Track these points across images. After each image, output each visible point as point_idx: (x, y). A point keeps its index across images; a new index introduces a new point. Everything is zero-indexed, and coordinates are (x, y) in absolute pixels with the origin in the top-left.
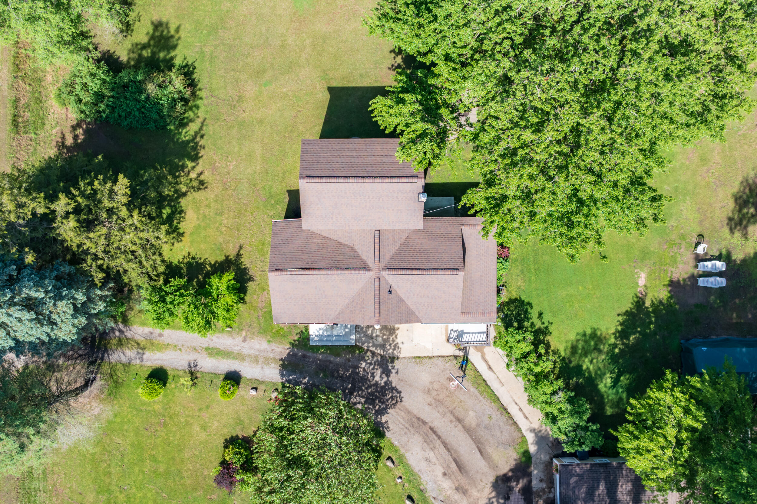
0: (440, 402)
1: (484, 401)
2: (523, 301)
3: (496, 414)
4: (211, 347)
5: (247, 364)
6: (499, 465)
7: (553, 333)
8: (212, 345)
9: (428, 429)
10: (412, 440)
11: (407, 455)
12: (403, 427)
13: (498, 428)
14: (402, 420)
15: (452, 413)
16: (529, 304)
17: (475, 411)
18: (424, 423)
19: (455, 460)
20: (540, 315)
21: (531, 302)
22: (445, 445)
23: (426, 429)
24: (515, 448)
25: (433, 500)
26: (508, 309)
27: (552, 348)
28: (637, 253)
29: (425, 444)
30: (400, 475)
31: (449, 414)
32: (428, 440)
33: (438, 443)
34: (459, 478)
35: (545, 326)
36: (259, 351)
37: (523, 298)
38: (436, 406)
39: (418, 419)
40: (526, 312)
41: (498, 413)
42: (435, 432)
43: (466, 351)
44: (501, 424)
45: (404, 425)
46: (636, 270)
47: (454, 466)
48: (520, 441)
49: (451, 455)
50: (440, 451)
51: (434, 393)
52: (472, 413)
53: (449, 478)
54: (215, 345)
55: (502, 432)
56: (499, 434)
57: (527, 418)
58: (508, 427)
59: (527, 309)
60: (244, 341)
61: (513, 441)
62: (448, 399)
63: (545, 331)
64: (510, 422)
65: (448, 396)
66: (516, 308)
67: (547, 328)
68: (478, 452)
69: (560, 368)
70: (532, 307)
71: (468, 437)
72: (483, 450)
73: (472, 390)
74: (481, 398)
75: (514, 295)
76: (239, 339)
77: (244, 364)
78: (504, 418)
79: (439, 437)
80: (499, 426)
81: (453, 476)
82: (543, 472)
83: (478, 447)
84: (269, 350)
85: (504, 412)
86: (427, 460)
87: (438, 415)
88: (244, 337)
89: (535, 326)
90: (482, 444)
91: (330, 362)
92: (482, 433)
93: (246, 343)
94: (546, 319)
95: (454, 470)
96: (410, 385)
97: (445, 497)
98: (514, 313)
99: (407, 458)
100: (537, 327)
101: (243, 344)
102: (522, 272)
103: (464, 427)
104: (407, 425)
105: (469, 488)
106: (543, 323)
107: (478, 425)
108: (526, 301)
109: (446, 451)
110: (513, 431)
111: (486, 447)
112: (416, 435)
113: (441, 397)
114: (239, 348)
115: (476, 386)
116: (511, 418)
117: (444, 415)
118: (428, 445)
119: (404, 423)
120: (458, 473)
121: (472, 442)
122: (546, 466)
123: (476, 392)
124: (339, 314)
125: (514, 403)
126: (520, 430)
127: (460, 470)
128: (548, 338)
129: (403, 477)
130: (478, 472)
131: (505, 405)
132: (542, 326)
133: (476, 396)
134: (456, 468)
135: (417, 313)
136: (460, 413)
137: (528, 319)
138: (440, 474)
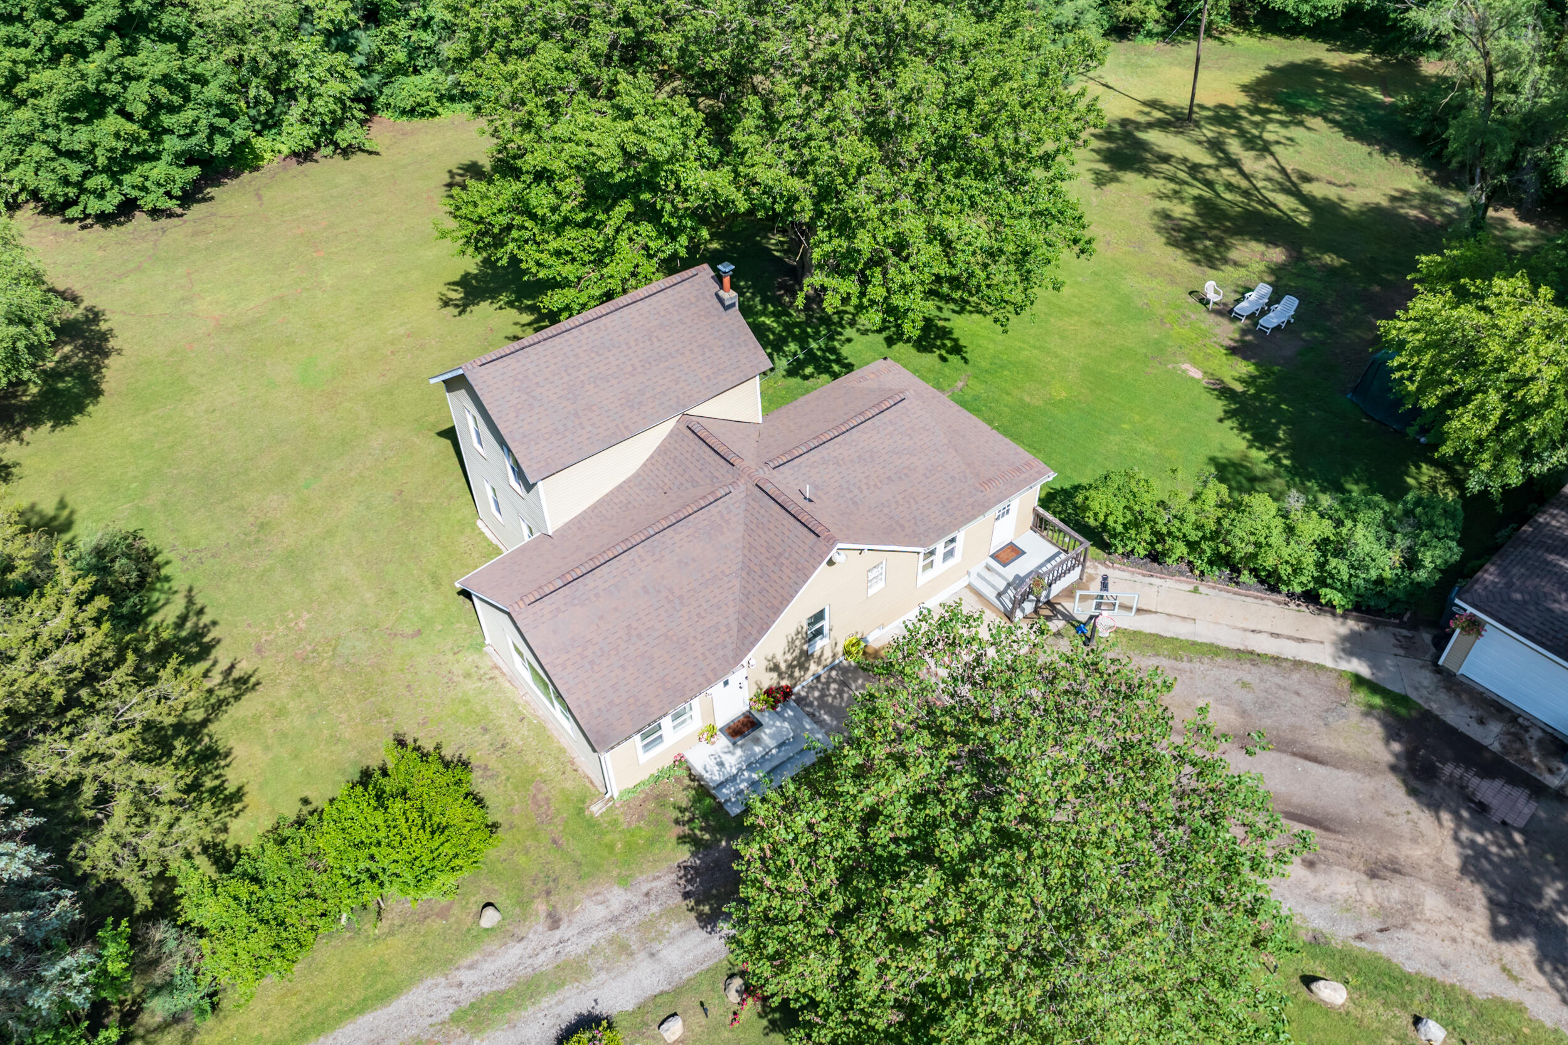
1: (1198, 666)
3: (1247, 672)
4: (465, 1005)
5: (603, 976)
8: (466, 997)
13: (1281, 692)
17: (1207, 696)
24: (1358, 703)
25: (1363, 944)
34: (1344, 846)
36: (614, 920)
41: (1247, 667)
44: (1277, 680)
46: (1169, 366)
52: (1207, 704)
53: (1327, 863)
54: (475, 990)
55: (1298, 694)
56: (1296, 700)
57: (1304, 640)
58: (1296, 677)
60: (554, 922)
61: (1337, 693)
64: (1286, 666)
68: (1308, 763)
72: (1313, 753)
74: (1185, 665)
76: (537, 933)
77: (593, 982)
78: (1267, 668)
80: (1278, 686)
81: (1332, 855)
82: (1461, 703)
83: (1294, 754)
84: (636, 901)
85: (1255, 657)
88: (550, 915)
90: (1294, 742)
92: (1269, 722)
93: (564, 926)
97: (1375, 915)
101: (558, 934)
105: (1391, 851)
107: (1243, 714)
110: (1312, 677)
111: (1311, 743)
114: (551, 951)
116: (1278, 659)
120: (1331, 840)
122: (1449, 689)
124: (741, 628)
125: (1249, 634)
126: (1322, 668)
127: (1327, 829)
130: (1359, 803)
131: (1241, 648)
138: (1305, 874)
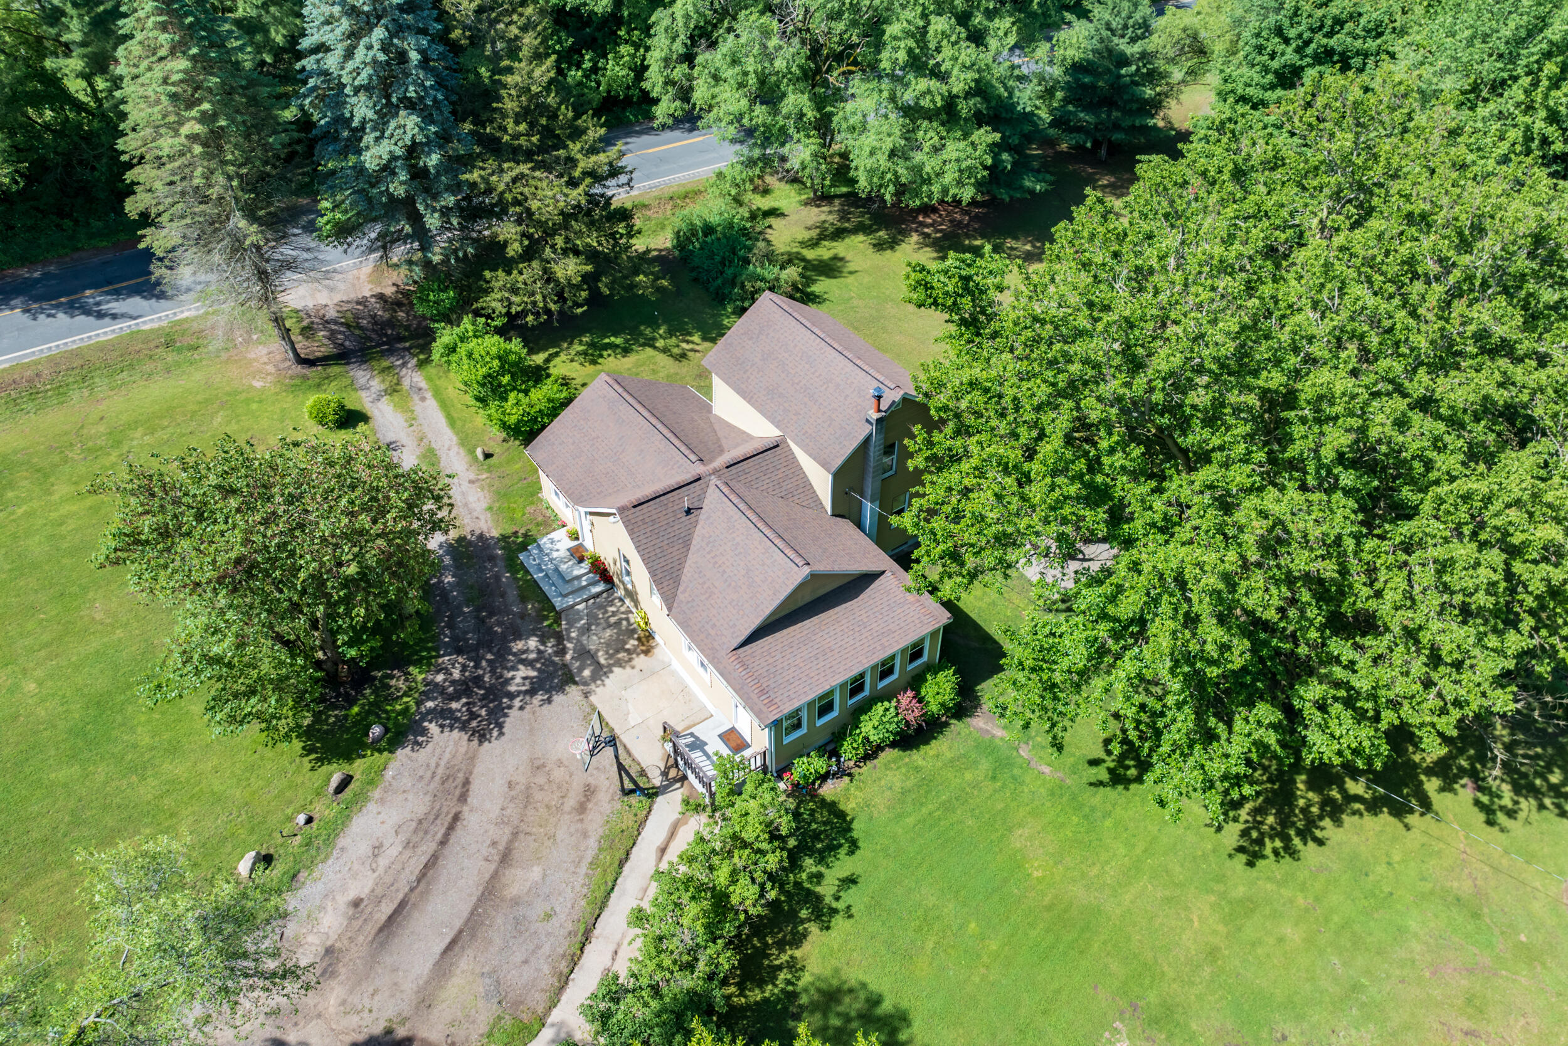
0: (527, 799)
1: (581, 880)
2: (850, 830)
3: (564, 922)
4: (437, 452)
6: (435, 1011)
7: (833, 933)
8: (441, 452)
9: (453, 811)
10: (410, 797)
11: (371, 807)
12: (433, 765)
13: (531, 947)
14: (447, 756)
15: (515, 834)
16: (854, 845)
17: (545, 876)
18: (463, 798)
19: (402, 905)
20: (850, 881)
21: (860, 844)
22: (432, 863)
23: (450, 807)
24: (500, 1018)
26: (813, 811)
27: (798, 953)
28: (1152, 997)
29: (414, 824)
30: (316, 816)
31: (508, 830)
32: (425, 825)
33: (429, 847)
34: (361, 938)
35: (834, 905)
36: (465, 504)
37: (855, 825)
38: (513, 798)
39: (467, 783)
40: (833, 848)
41: (569, 926)
42: (451, 828)
43: (667, 787)
44: (546, 949)
45: (437, 765)
46: (1118, 1024)
47: (387, 909)
48: (525, 1017)
49: (412, 890)
50: (413, 861)
51: (541, 780)
52: (536, 873)
53: (353, 918)
54: (444, 455)
55: (526, 962)
56: (518, 958)
58: (546, 969)
59: (841, 846)
60: (471, 482)
61: (517, 1003)
62: (543, 811)
63: (823, 914)
64: (563, 966)
65: (548, 807)
66: (825, 823)
67: (834, 911)
68: (448, 940)
69: (766, 1001)
70: (851, 853)
71: (474, 899)
72: (457, 949)
73: (592, 843)
74: (583, 869)
75: (848, 806)
76: (470, 475)
78: (565, 946)
79: (443, 843)
80: (539, 947)
81: (357, 924)
83: (460, 932)
84: (475, 513)
85: (579, 937)
86: (377, 850)
87: (495, 811)
88: (479, 479)
89: (819, 883)
90: (473, 936)
91: (503, 595)
92: (500, 922)
93: (470, 485)
94: (850, 897)
95: (377, 916)
96: (531, 730)
97: (296, 938)
98: (814, 826)
99: (364, 810)
100: (818, 889)
101: (465, 483)
102: (904, 792)
103: (495, 875)
104: (440, 771)
105: (342, 978)
106: (837, 899)
107: (516, 902)
108: (855, 834)
109: (417, 872)
110: (543, 984)
111: (469, 952)
112: (428, 798)
113: (538, 796)
114: (455, 481)
115: (605, 845)
116: (574, 963)
117: (501, 822)
118: (415, 831)
119: (442, 763)
120: (371, 929)
121: (465, 914)
123: (590, 855)
125: (612, 948)
126: (553, 1003)
127: (381, 930)
128: (813, 928)
129: (314, 825)
130: (395, 970)
131: (596, 932)
132: (828, 900)
133: (581, 858)
134: (384, 918)
135: (681, 589)
136: (524, 848)
137: (821, 860)
138: (352, 895)
